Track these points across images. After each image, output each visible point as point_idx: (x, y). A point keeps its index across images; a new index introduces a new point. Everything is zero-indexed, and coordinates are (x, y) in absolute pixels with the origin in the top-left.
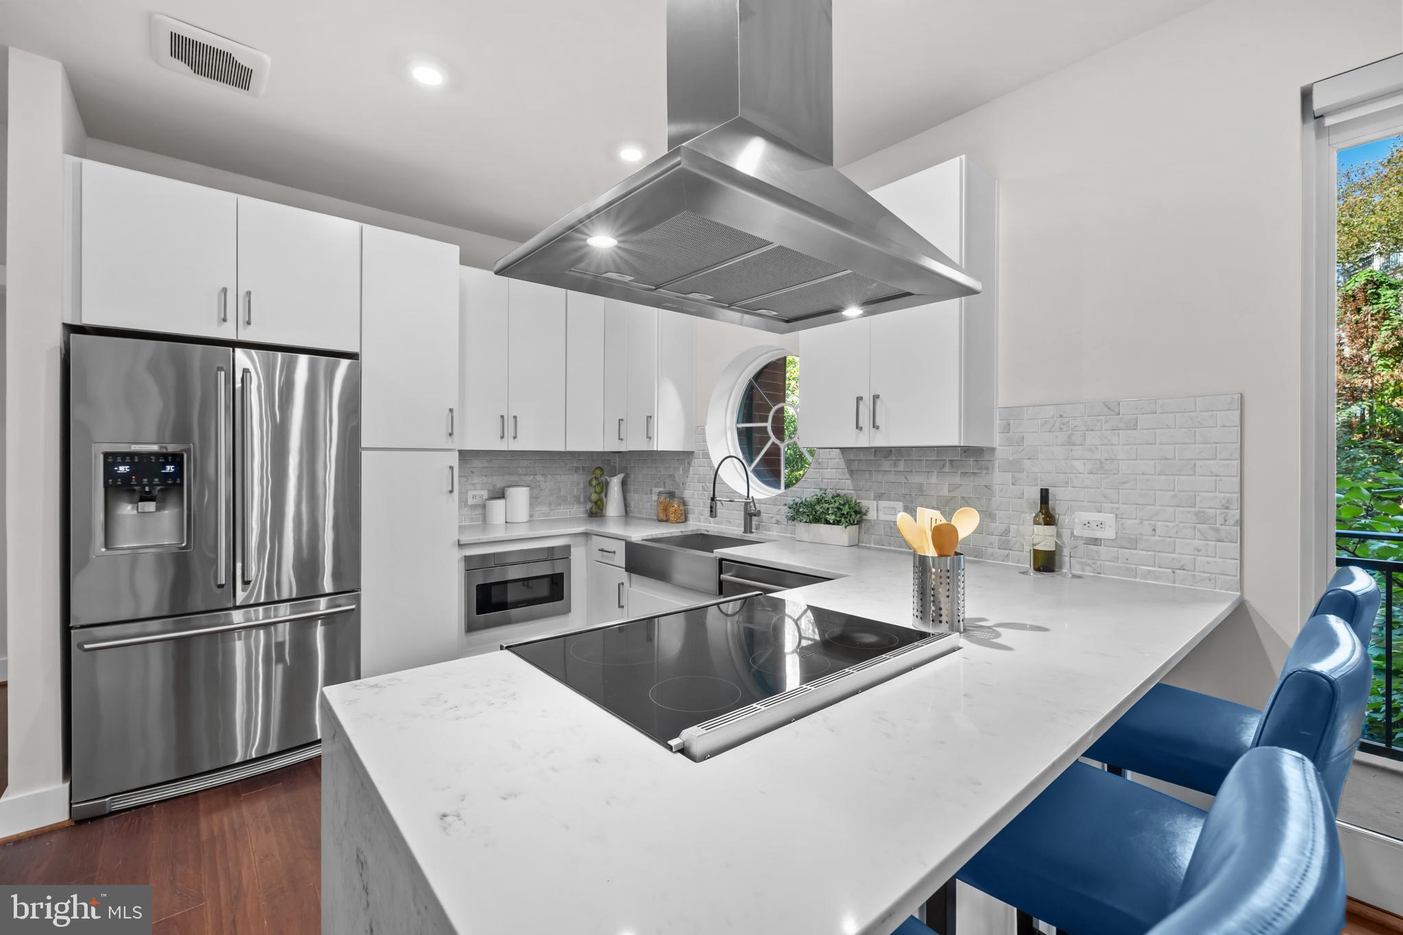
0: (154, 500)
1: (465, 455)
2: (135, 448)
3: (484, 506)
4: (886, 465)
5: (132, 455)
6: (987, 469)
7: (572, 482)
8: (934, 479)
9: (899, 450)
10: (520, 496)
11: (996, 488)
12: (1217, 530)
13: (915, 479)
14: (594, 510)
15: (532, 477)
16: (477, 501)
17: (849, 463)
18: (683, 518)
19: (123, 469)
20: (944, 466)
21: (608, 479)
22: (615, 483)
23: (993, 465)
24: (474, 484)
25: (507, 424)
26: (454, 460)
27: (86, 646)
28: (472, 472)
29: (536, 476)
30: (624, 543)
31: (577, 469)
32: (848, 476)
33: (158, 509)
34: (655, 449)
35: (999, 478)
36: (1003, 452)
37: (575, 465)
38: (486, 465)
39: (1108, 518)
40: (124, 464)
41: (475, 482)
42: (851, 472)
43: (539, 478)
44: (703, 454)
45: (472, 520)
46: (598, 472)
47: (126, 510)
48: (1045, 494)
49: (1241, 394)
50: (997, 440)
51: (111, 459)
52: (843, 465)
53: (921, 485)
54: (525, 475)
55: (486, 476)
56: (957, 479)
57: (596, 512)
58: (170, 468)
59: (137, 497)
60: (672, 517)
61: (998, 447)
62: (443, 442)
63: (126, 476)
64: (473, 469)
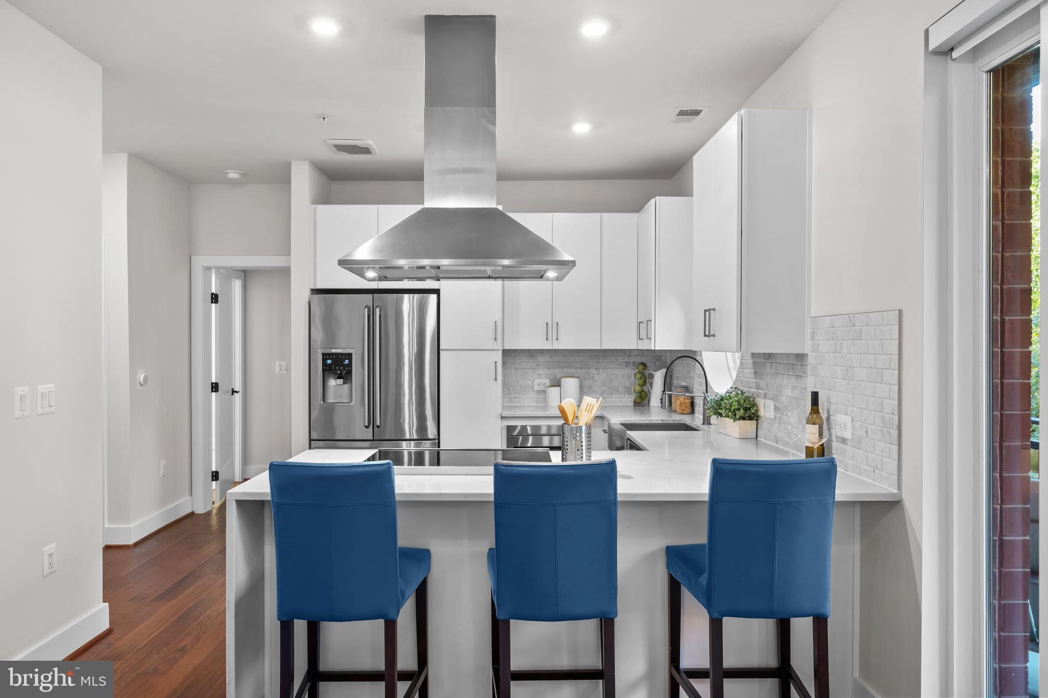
0: (342, 378)
2: (333, 351)
3: (544, 392)
4: (768, 367)
5: (332, 354)
6: (804, 373)
7: (626, 376)
8: (786, 381)
10: (571, 384)
11: (808, 391)
13: (779, 380)
14: (637, 401)
15: (586, 370)
16: (541, 388)
17: (755, 367)
19: (329, 362)
20: (789, 369)
21: (653, 373)
22: (659, 377)
23: (806, 370)
24: (539, 375)
25: (551, 329)
26: (498, 357)
28: (538, 365)
29: (590, 370)
31: (627, 364)
32: (754, 377)
33: (344, 383)
34: (653, 348)
36: (811, 360)
37: (626, 360)
38: (548, 359)
39: (849, 421)
40: (329, 359)
41: (540, 373)
42: (754, 373)
43: (593, 371)
45: (538, 402)
46: (641, 367)
47: (332, 382)
48: (815, 396)
49: (900, 311)
50: (807, 349)
51: (325, 356)
53: (781, 386)
54: (581, 368)
55: (549, 368)
56: (794, 382)
57: (642, 401)
58: (347, 362)
59: (337, 376)
61: (810, 354)
62: (490, 345)
63: (330, 365)
64: (538, 363)
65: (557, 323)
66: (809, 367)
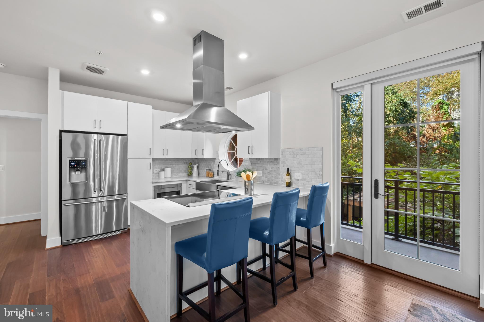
0: (79, 171)
1: (154, 160)
2: (76, 159)
3: (159, 173)
4: (259, 162)
5: (75, 160)
6: (279, 163)
7: (183, 167)
8: (268, 166)
9: (262, 159)
10: (168, 170)
11: (280, 168)
12: (318, 177)
13: (265, 166)
14: (189, 174)
15: (172, 165)
16: (157, 172)
17: (251, 161)
18: (213, 176)
19: (73, 164)
20: (270, 162)
22: (195, 167)
23: (280, 162)
24: (156, 167)
25: (165, 151)
26: (151, 161)
27: (66, 205)
28: (156, 164)
29: (173, 165)
30: (195, 182)
31: (185, 163)
32: (251, 165)
33: (80, 173)
34: (205, 158)
35: (281, 165)
36: (282, 159)
37: (184, 162)
38: (159, 162)
39: (300, 174)
40: (73, 162)
41: (156, 166)
42: (252, 164)
43: (174, 165)
44: (218, 159)
45: (156, 176)
46: (190, 164)
47: (73, 173)
48: (288, 169)
49: (322, 147)
50: (280, 157)
51: (71, 162)
52: (250, 162)
53: (266, 167)
54: (170, 165)
55: (159, 165)
56: (273, 166)
57: (190, 175)
58: (83, 164)
59: (75, 170)
60: (210, 176)
61: (281, 158)
62: (148, 156)
63: (74, 166)
64: (156, 163)
65: (167, 149)
66: (281, 162)
